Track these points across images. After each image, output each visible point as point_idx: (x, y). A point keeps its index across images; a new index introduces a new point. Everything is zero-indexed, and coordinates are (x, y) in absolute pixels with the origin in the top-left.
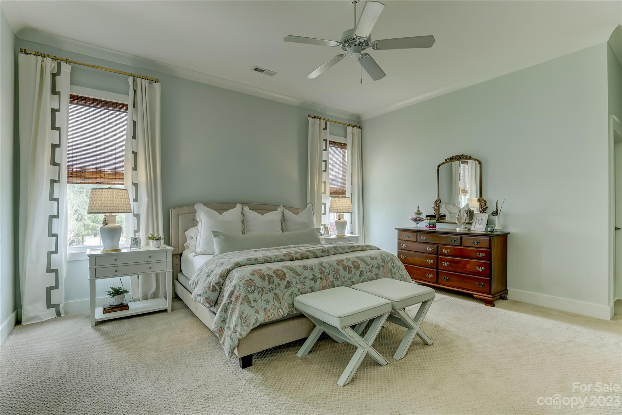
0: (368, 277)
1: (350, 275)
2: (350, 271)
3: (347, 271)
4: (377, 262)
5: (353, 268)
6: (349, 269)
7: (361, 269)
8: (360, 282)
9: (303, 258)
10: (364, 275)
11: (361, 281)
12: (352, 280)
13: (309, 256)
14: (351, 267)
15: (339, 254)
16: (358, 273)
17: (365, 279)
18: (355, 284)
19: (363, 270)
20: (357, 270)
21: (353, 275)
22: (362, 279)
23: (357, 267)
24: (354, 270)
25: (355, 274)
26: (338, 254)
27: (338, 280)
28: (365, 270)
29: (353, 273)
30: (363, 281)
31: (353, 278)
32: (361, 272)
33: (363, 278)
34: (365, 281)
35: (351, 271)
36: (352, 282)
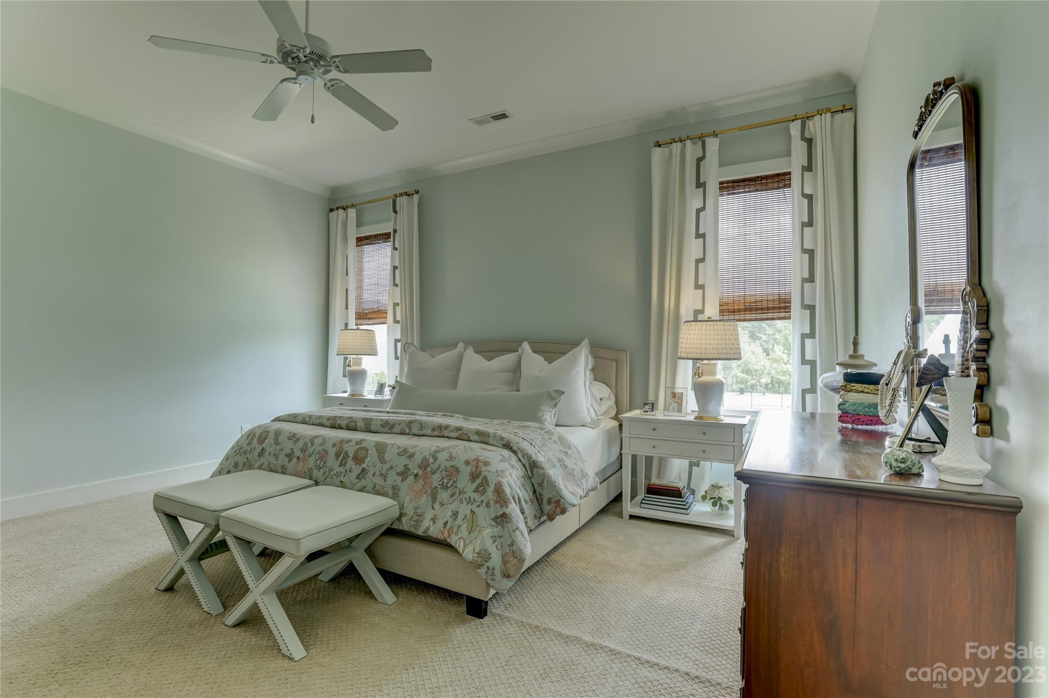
0: (375, 486)
1: (342, 469)
2: (343, 462)
3: (340, 460)
4: (407, 462)
5: (351, 458)
6: (344, 458)
7: (364, 466)
8: (355, 488)
9: (348, 428)
10: (367, 479)
11: (357, 487)
12: (342, 478)
13: (358, 427)
14: (348, 456)
15: (408, 434)
16: (357, 470)
17: (367, 487)
18: (346, 488)
19: (367, 468)
20: (356, 464)
21: (346, 470)
22: (360, 484)
23: (359, 460)
24: (350, 463)
25: (350, 471)
26: (406, 434)
27: (319, 471)
28: (371, 471)
29: (348, 467)
30: (362, 490)
31: (345, 475)
32: (363, 470)
33: (363, 483)
34: (366, 489)
35: (346, 463)
36: (340, 481)
